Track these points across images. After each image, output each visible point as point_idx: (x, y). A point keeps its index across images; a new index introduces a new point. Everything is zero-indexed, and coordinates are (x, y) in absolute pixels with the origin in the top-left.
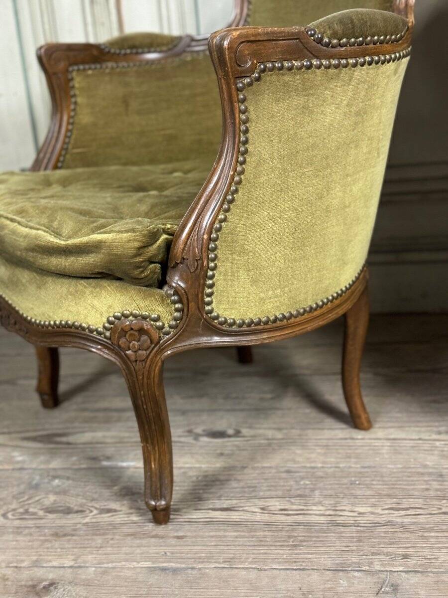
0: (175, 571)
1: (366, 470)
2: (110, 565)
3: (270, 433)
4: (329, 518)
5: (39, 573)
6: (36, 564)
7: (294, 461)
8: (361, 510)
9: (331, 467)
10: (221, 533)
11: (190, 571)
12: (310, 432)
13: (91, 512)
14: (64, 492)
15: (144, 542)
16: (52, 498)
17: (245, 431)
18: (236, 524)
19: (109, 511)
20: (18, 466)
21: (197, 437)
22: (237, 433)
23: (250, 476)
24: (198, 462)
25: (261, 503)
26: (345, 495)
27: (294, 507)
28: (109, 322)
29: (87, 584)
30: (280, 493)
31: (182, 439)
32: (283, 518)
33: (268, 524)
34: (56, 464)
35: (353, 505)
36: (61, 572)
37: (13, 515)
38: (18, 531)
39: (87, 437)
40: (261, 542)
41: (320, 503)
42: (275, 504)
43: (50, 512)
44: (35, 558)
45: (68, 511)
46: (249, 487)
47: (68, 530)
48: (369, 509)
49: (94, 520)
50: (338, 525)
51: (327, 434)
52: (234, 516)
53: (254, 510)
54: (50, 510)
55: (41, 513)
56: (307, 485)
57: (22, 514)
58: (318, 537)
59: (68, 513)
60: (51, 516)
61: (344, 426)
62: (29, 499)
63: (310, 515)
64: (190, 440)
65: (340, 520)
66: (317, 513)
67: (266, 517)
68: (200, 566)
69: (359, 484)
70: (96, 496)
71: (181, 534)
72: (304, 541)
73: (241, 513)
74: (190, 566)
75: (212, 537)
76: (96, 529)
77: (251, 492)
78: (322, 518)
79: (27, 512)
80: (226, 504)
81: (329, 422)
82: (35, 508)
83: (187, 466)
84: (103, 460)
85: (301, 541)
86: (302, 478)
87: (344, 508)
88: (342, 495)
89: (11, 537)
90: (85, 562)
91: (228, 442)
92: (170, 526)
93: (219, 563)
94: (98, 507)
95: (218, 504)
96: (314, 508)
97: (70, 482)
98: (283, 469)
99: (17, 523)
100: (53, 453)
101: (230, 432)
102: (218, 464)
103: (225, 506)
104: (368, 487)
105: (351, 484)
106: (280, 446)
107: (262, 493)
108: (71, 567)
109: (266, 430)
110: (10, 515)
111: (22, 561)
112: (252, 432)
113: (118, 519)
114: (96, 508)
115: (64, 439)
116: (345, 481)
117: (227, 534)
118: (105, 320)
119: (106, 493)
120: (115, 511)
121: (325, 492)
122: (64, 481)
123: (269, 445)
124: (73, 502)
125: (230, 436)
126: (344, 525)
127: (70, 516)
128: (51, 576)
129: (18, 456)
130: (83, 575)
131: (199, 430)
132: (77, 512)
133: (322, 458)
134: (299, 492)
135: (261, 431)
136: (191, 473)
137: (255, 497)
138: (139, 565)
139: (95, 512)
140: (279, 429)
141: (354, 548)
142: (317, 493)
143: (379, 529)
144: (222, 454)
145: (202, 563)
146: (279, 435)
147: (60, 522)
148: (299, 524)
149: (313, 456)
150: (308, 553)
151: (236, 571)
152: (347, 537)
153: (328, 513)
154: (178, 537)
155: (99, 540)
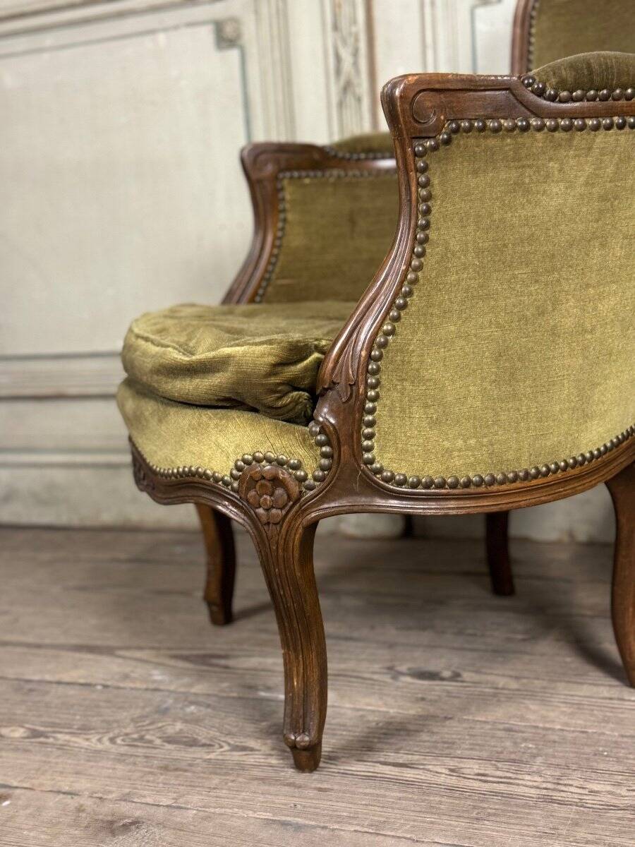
0: (298, 828)
1: (625, 739)
2: (218, 810)
3: (501, 682)
4: (544, 792)
5: (125, 808)
6: (125, 798)
7: (522, 718)
8: (595, 787)
9: (573, 732)
10: (382, 792)
11: (319, 831)
12: (561, 686)
13: (221, 747)
14: (196, 721)
15: (272, 789)
16: (179, 726)
17: (466, 676)
18: (409, 783)
19: (244, 749)
20: (151, 686)
21: (396, 675)
22: (456, 676)
23: (451, 730)
24: (386, 705)
25: (453, 763)
26: (580, 768)
27: (499, 773)
28: (239, 469)
29: (180, 828)
30: (485, 754)
31: (376, 677)
32: (476, 785)
33: (451, 789)
34: (199, 688)
35: (585, 780)
36: (152, 810)
37: (123, 740)
38: (121, 758)
39: (254, 662)
40: (431, 809)
41: (539, 773)
42: (473, 767)
43: (169, 742)
44: (127, 791)
45: (193, 743)
46: (445, 743)
47: (183, 765)
48: (609, 788)
49: (220, 757)
50: (553, 801)
51: (585, 690)
52: (409, 774)
53: (440, 771)
54: (170, 740)
55: (158, 742)
56: (529, 748)
57: (135, 740)
58: (516, 812)
59: (191, 746)
60: (168, 746)
61: (615, 682)
62: (152, 723)
63: (518, 785)
64: (387, 679)
65: (557, 796)
66: (528, 784)
67: (453, 781)
68: (336, 826)
69: (607, 756)
70: (235, 730)
71: (325, 786)
72: (494, 815)
73: (421, 772)
74: (322, 825)
75: (366, 794)
76: (218, 768)
77: (445, 749)
78: (533, 791)
79: (141, 738)
80: (402, 758)
81: (596, 675)
82: (153, 735)
83: (370, 708)
84: (262, 690)
85: (489, 815)
86: (525, 740)
87: (570, 782)
88: (574, 767)
89: (109, 764)
90: (187, 803)
91: (438, 685)
92: (315, 775)
93: (363, 826)
94: (232, 742)
95: (392, 757)
96: (528, 777)
97: (209, 710)
98: (501, 727)
99: (124, 750)
100: (201, 676)
101: (446, 674)
102: (413, 710)
103: (401, 761)
104: (619, 760)
105: (595, 755)
106: (509, 699)
107: (459, 752)
108: (167, 806)
109: (500, 677)
110: (119, 741)
111: (110, 792)
112: (476, 677)
113: (250, 759)
114: (229, 744)
115: (223, 662)
116: (587, 750)
117: (387, 793)
118: (232, 464)
119: (250, 728)
120: (252, 750)
121: (553, 761)
122: (202, 708)
123: (495, 695)
124: (202, 734)
125: (443, 679)
126: (560, 803)
127: (194, 749)
128: (138, 813)
129: (157, 675)
130: (178, 817)
131: (403, 668)
132: (204, 745)
133: (565, 719)
134: (513, 756)
135: (489, 678)
136: (371, 718)
137: (447, 756)
138: (256, 815)
139: (226, 748)
140: (517, 678)
141: (564, 832)
142: (539, 760)
143: (611, 814)
144: (423, 699)
145: (339, 822)
146: (514, 685)
147: (176, 755)
148: (496, 794)
149: (552, 715)
150: (493, 831)
151: (381, 838)
152: (559, 818)
153: (544, 785)
154: (320, 790)
155: (216, 780)
